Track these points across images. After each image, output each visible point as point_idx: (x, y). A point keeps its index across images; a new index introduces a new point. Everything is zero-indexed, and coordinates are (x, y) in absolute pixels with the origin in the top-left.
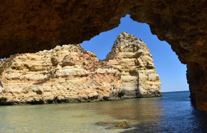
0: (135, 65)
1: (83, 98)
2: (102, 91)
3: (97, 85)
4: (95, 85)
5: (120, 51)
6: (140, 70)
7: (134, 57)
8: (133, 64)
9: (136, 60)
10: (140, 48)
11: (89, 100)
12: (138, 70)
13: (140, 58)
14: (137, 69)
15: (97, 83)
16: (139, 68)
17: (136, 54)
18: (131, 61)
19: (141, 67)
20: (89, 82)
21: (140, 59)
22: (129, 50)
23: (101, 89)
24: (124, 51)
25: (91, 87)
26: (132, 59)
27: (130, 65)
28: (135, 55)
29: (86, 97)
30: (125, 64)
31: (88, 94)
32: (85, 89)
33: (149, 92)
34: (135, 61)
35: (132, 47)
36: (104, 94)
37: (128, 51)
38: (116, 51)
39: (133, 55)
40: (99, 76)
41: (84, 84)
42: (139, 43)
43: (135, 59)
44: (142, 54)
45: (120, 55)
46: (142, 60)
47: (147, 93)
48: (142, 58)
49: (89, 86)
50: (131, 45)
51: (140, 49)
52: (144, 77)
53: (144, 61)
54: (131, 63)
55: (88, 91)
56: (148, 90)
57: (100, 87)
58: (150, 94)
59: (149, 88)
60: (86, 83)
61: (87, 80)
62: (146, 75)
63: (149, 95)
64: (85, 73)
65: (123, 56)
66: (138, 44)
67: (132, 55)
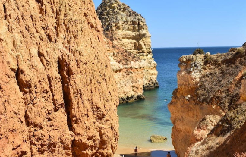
0: (134, 49)
1: (122, 98)
2: (137, 89)
3: (134, 82)
4: (132, 82)
5: (118, 28)
6: (142, 56)
7: (133, 38)
8: (133, 47)
9: (137, 43)
10: (143, 27)
11: (127, 101)
12: (140, 57)
13: (142, 40)
14: (138, 54)
15: (134, 80)
16: (141, 54)
17: (137, 34)
18: (130, 43)
19: (143, 52)
20: (126, 79)
21: (142, 42)
22: (129, 28)
23: (137, 87)
24: (123, 29)
25: (128, 85)
26: (131, 40)
27: (129, 48)
28: (135, 35)
29: (124, 98)
30: (125, 47)
31: (127, 93)
32: (123, 88)
33: (151, 84)
34: (135, 43)
35: (131, 24)
36: (138, 92)
37: (127, 30)
38: (113, 27)
39: (133, 36)
40: (134, 71)
41: (121, 82)
42: (142, 21)
43: (135, 41)
44: (145, 36)
45: (119, 34)
46: (145, 44)
47: (149, 84)
48: (144, 41)
49: (126, 84)
50: (130, 22)
51: (143, 29)
52: (147, 65)
53: (147, 46)
54: (130, 45)
55: (126, 89)
56: (150, 80)
57: (136, 85)
58: (152, 85)
59: (152, 79)
60: (123, 80)
61: (123, 77)
62: (149, 63)
63: (151, 87)
64: (120, 67)
65: (122, 35)
66: (141, 23)
67: (131, 35)
